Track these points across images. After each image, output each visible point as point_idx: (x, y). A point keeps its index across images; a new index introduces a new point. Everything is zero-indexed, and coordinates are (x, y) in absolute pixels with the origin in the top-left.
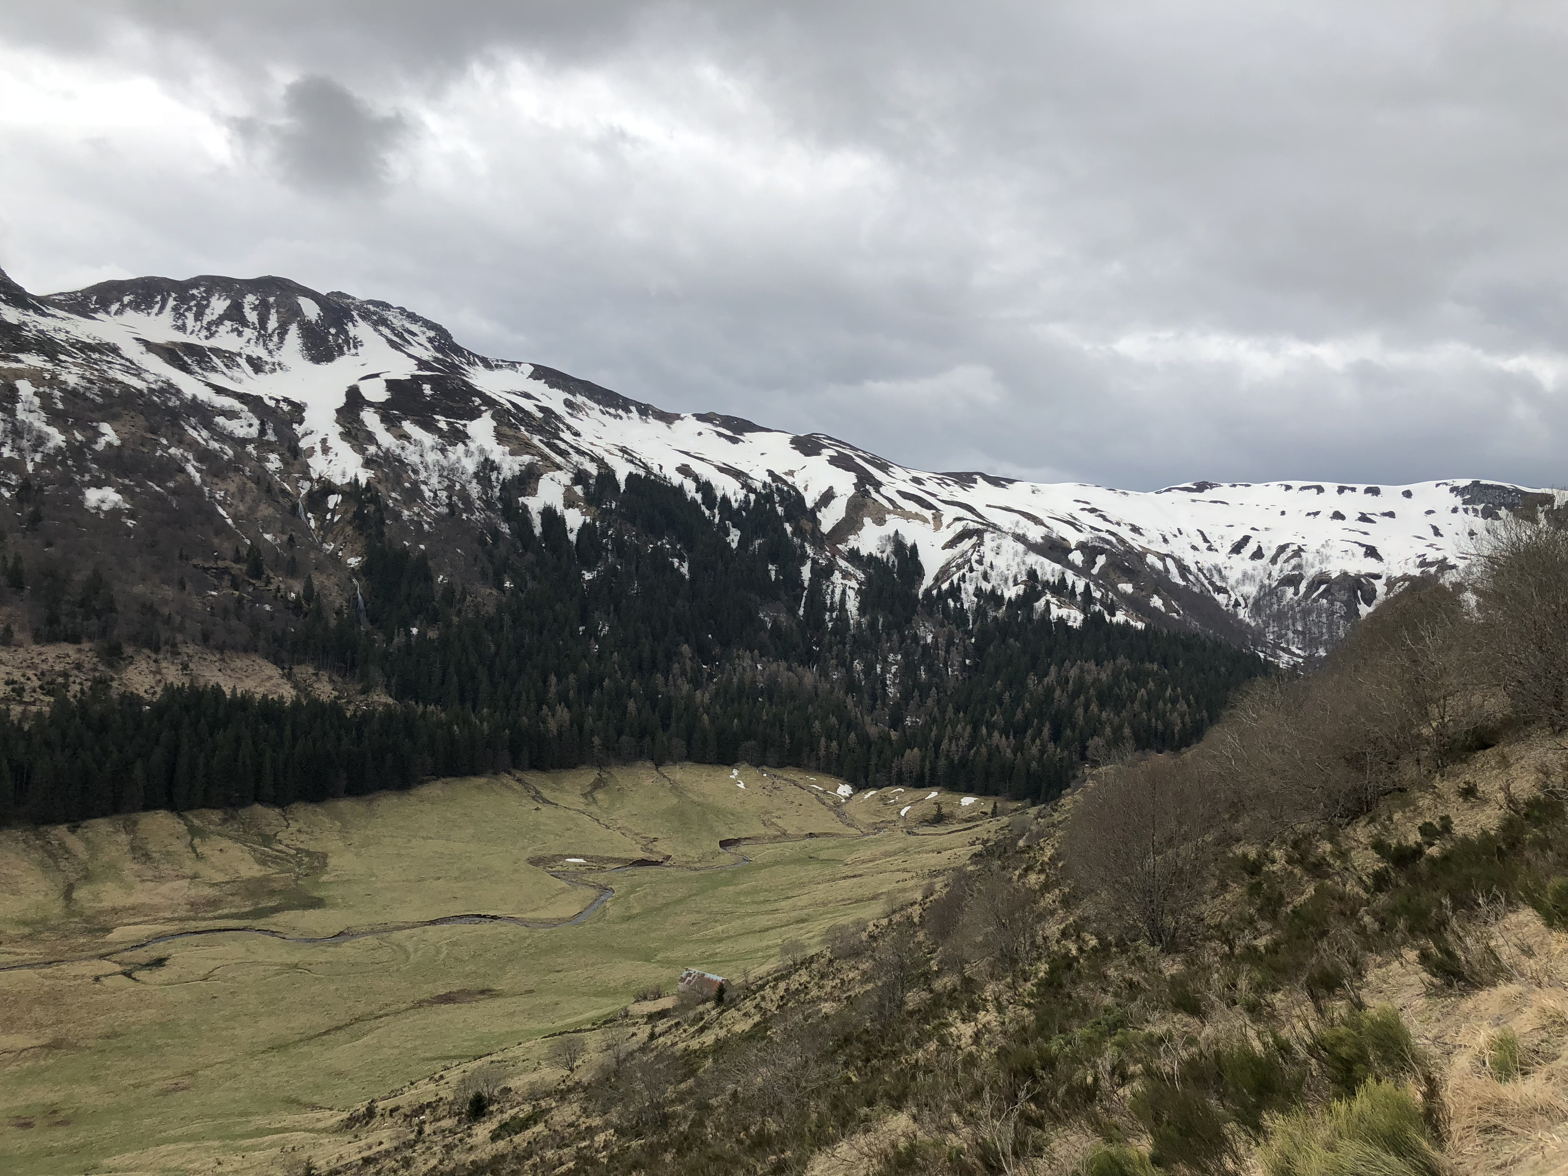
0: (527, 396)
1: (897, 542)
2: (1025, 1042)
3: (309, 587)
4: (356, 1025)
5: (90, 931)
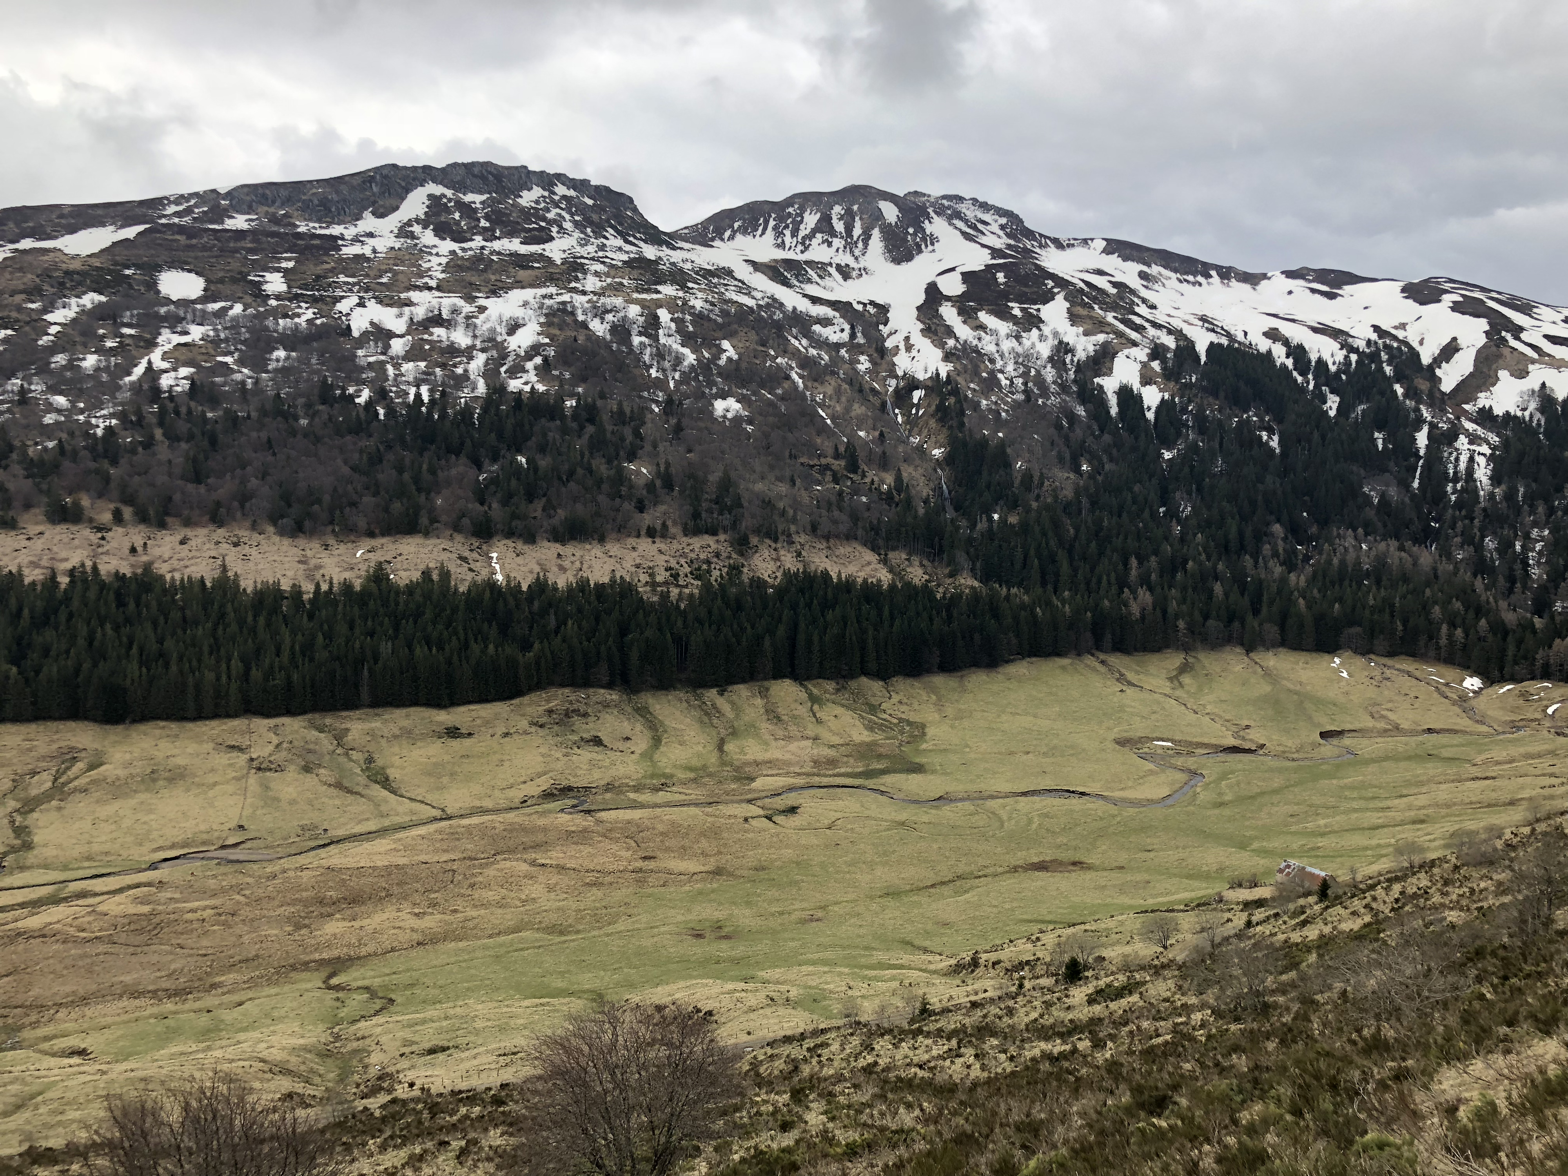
0: (1100, 272)
1: (1544, 396)
3: (899, 479)
4: (958, 883)
5: (737, 779)
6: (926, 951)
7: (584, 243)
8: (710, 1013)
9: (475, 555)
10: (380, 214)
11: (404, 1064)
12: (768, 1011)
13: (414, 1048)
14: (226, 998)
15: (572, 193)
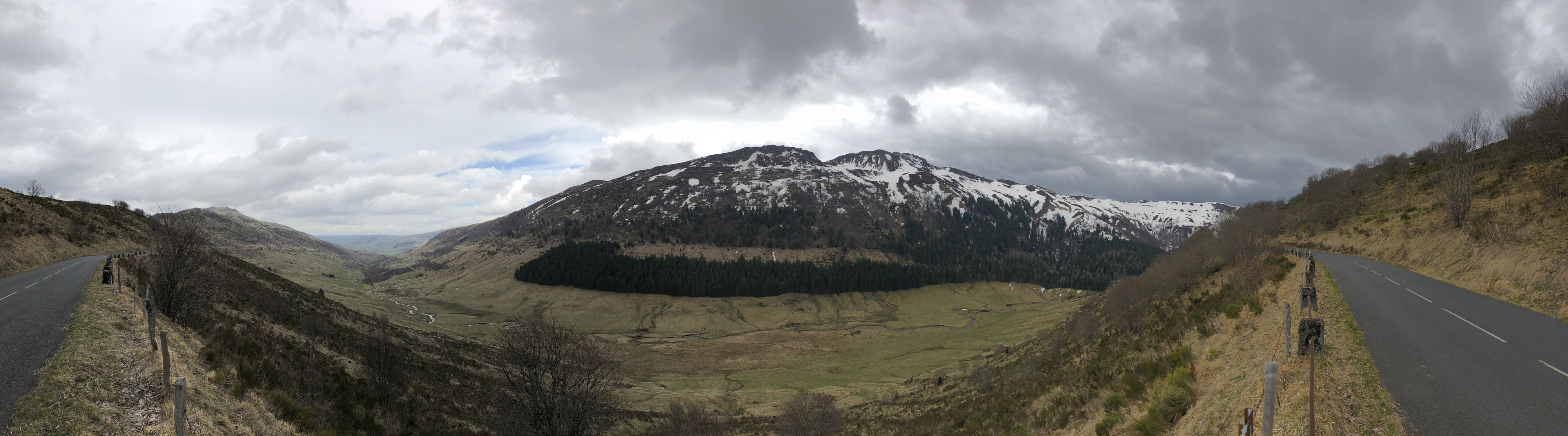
0: (948, 176)
1: (1058, 215)
2: (1094, 363)
3: (891, 232)
4: (907, 355)
5: (843, 323)
6: (897, 377)
7: (800, 166)
8: (834, 397)
9: (768, 253)
10: (744, 160)
11: (746, 406)
12: (851, 397)
13: (749, 401)
14: (700, 378)
15: (797, 152)
